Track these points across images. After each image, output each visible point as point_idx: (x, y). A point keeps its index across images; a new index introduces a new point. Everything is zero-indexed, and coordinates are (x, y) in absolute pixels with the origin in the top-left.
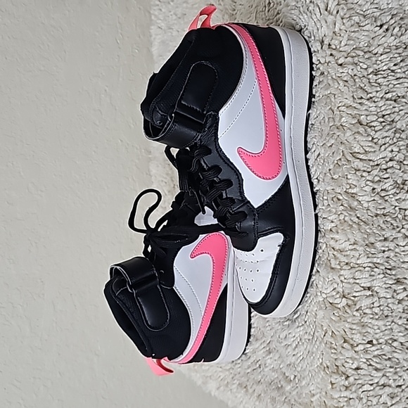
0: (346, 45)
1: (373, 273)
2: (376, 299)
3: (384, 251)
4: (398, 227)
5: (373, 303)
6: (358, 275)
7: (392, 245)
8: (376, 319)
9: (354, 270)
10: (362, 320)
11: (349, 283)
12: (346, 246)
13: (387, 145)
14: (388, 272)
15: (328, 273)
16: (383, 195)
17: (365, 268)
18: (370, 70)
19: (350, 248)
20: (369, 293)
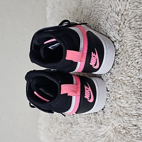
0: (131, 15)
1: (138, 119)
2: (139, 130)
5: (137, 132)
6: (131, 119)
8: (138, 140)
9: (129, 117)
10: (132, 140)
11: (127, 123)
12: (127, 105)
15: (117, 118)
17: (134, 116)
19: (128, 107)
20: (136, 128)
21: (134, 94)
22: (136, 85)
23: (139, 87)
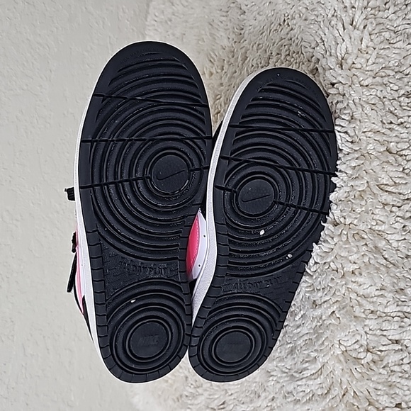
0: (374, 63)
1: (403, 324)
2: (406, 354)
5: (402, 360)
6: (385, 326)
8: (406, 378)
9: (381, 320)
10: (389, 380)
11: (375, 335)
12: (372, 291)
15: (350, 322)
17: (393, 317)
18: (402, 92)
19: (376, 294)
20: (397, 347)
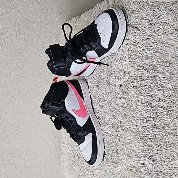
0: (133, 76)
1: (145, 158)
2: (146, 167)
3: (149, 150)
4: (153, 141)
5: (145, 169)
6: (139, 159)
7: (151, 148)
8: (146, 175)
9: (138, 157)
10: (141, 175)
11: (136, 162)
12: (136, 148)
13: (148, 112)
14: (150, 157)
15: (129, 159)
16: (148, 130)
17: (142, 156)
18: (142, 85)
20: (144, 166)
21: (140, 139)
22: (141, 132)
23: (144, 134)
